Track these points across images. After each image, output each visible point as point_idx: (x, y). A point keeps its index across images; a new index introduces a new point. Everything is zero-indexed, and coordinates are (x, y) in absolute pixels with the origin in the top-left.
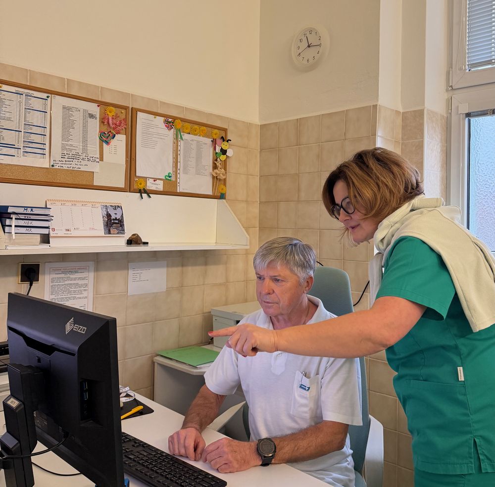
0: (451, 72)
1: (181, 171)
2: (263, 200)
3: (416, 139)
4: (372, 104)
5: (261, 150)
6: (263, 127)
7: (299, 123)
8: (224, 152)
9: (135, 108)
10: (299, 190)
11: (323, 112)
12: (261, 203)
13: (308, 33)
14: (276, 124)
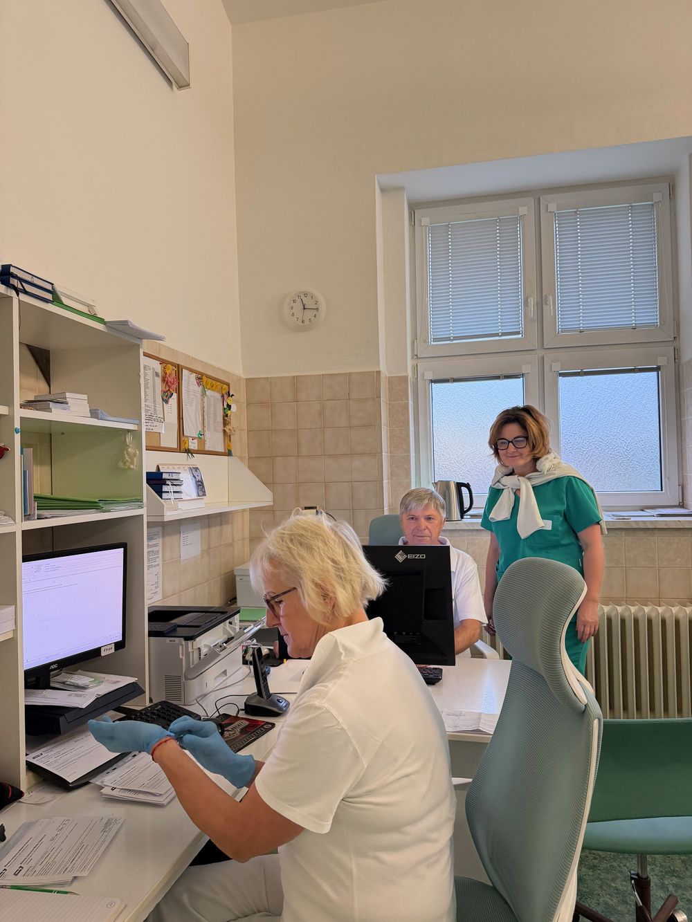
0: (416, 343)
1: (206, 429)
2: (253, 455)
3: (402, 400)
4: (374, 369)
5: (248, 404)
6: (248, 380)
7: (296, 381)
8: (229, 407)
9: (182, 366)
10: (299, 445)
11: (323, 372)
12: (250, 458)
13: (303, 297)
14: (267, 379)
